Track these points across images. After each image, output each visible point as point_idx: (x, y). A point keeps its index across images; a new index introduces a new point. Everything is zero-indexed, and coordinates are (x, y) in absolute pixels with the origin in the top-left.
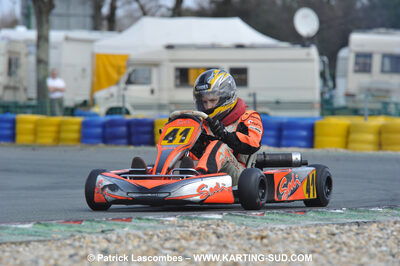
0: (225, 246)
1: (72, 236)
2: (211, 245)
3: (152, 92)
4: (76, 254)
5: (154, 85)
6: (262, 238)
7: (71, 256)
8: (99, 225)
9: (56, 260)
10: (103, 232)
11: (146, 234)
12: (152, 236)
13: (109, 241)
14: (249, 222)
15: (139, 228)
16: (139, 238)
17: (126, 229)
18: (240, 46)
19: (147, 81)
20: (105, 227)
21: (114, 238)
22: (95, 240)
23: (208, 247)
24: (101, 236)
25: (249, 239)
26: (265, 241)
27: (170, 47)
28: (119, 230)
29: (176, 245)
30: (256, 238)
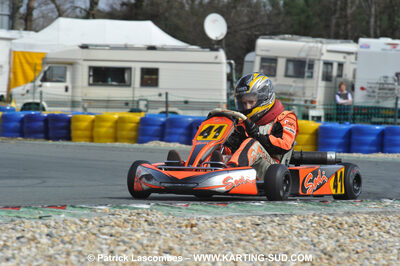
0: (158, 233)
1: (12, 221)
2: (145, 232)
3: (67, 89)
4: (22, 237)
5: (68, 83)
6: (192, 226)
7: (18, 238)
8: (36, 211)
9: (5, 241)
10: (40, 218)
11: (81, 221)
12: (88, 222)
13: (48, 226)
14: (175, 212)
15: (74, 215)
16: (76, 224)
17: (63, 216)
18: (152, 48)
19: (62, 79)
20: (42, 213)
21: (53, 224)
22: (35, 225)
23: (143, 234)
24: (40, 222)
25: (180, 227)
26: (195, 229)
27: (84, 47)
28: (55, 217)
29: (113, 231)
30: (187, 226)
